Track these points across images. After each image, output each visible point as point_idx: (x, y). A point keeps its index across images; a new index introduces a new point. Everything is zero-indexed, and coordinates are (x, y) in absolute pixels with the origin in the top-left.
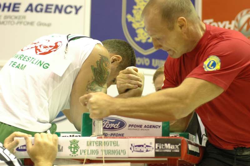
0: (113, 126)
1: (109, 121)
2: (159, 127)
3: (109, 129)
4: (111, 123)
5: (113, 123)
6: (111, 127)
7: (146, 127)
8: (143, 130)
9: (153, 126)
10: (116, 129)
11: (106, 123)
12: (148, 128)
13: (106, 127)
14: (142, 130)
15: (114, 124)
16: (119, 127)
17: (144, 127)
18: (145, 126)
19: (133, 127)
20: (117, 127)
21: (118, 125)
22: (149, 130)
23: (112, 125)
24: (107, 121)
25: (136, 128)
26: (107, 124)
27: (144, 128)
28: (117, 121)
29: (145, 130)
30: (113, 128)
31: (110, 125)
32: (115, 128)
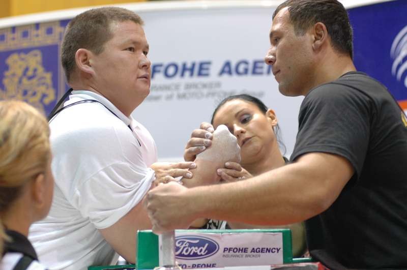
0: (196, 252)
1: (188, 242)
2: (278, 250)
3: (189, 255)
4: (191, 245)
5: (195, 245)
6: (191, 254)
7: (254, 252)
8: (250, 256)
9: (267, 249)
10: (201, 255)
11: (184, 245)
12: (258, 254)
13: (184, 252)
14: (247, 256)
15: (197, 248)
16: (207, 251)
17: (252, 251)
18: (253, 249)
19: (231, 252)
20: (202, 253)
21: (204, 249)
22: (259, 256)
23: (194, 249)
24: (185, 243)
25: (237, 253)
26: (184, 247)
27: (251, 254)
28: (202, 243)
29: (253, 256)
30: (195, 255)
31: (190, 250)
32: (199, 253)
